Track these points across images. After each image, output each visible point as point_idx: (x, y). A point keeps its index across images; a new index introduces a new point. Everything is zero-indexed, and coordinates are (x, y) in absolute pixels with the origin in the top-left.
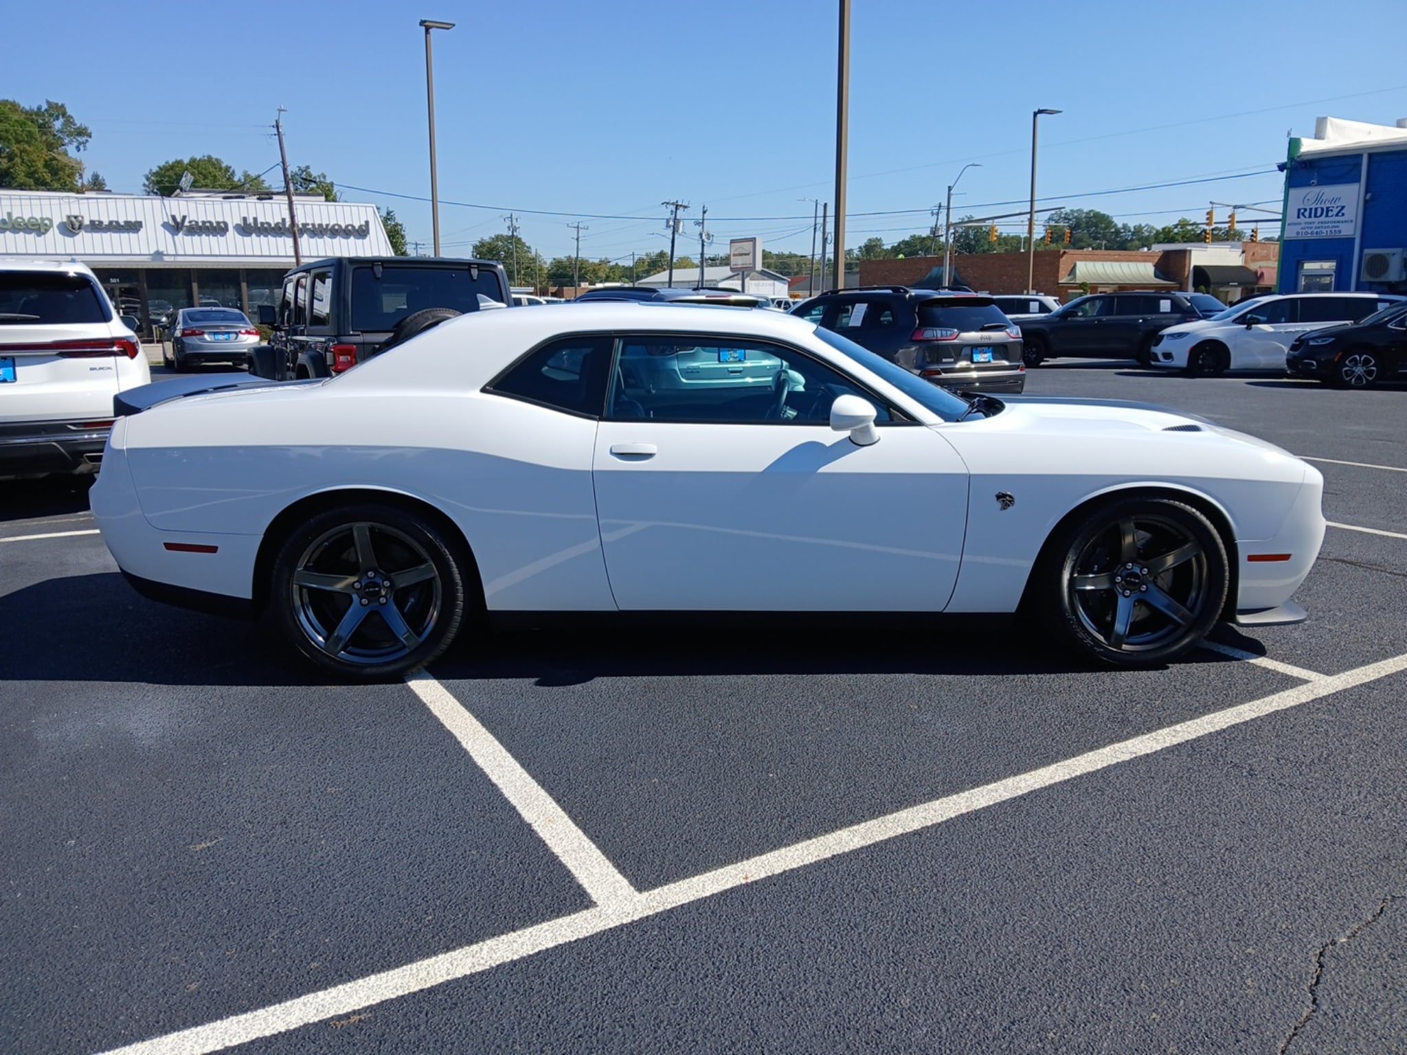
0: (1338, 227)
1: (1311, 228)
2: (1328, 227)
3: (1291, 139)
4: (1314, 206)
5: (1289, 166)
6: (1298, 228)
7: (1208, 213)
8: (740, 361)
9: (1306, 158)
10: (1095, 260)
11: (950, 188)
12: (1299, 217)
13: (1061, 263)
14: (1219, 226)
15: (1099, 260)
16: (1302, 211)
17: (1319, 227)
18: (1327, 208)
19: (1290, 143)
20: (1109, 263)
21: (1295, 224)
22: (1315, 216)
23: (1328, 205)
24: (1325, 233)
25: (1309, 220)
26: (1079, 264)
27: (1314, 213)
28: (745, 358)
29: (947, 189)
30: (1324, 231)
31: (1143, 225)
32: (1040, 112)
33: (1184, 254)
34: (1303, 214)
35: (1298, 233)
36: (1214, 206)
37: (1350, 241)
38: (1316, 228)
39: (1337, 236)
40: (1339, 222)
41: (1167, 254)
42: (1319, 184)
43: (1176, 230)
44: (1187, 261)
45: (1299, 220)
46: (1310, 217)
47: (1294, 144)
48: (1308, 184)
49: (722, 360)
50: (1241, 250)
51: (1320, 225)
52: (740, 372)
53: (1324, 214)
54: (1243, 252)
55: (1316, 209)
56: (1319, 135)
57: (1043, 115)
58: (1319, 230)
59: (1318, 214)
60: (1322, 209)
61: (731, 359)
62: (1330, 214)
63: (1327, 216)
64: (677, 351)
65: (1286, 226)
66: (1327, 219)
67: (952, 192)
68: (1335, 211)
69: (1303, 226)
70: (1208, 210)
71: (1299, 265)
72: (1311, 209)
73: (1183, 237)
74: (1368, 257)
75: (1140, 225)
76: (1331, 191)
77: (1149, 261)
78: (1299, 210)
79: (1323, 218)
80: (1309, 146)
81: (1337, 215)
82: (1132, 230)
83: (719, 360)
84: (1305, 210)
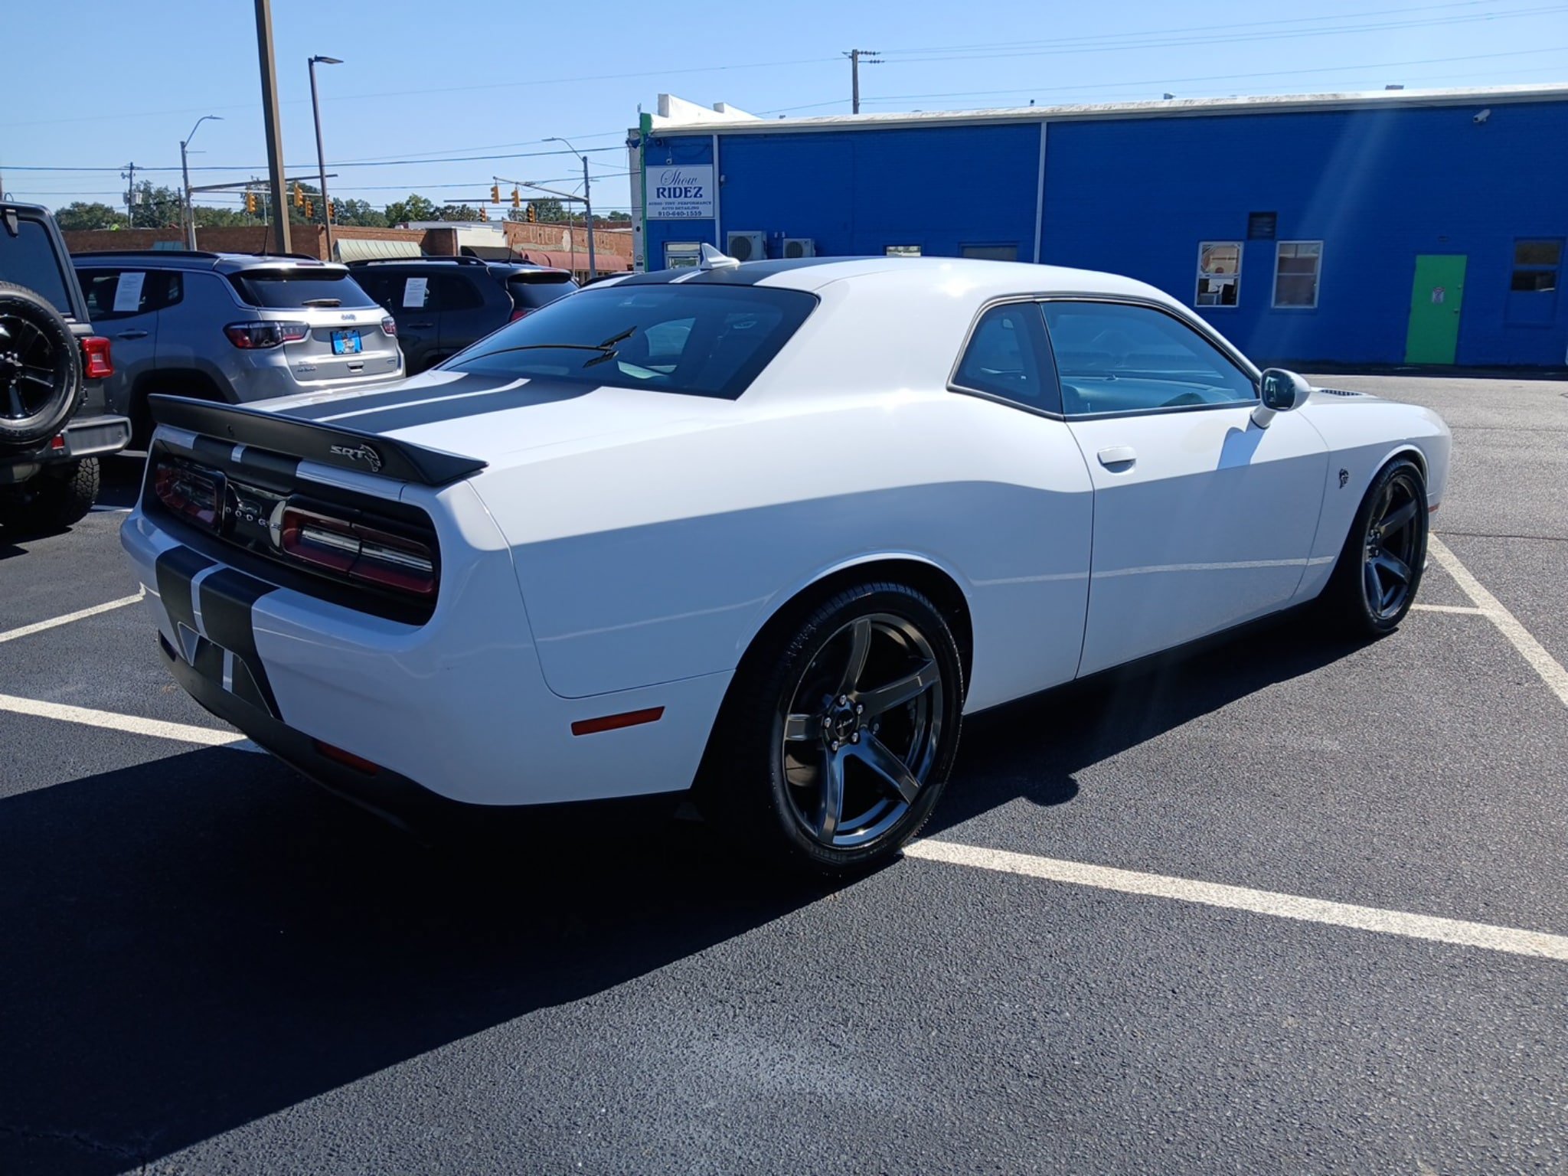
0: (698, 208)
1: (672, 208)
2: (688, 208)
3: (642, 114)
4: (672, 186)
5: (642, 142)
6: (659, 208)
7: (492, 190)
8: (357, 352)
9: (659, 135)
10: (357, 238)
11: (183, 145)
12: (659, 197)
13: (320, 240)
14: (452, 204)
15: (361, 238)
16: (661, 190)
17: (679, 208)
18: (685, 188)
19: (641, 118)
20: (373, 242)
21: (655, 204)
22: (675, 196)
23: (686, 186)
24: (687, 214)
25: (670, 200)
26: (340, 241)
27: (673, 192)
28: (361, 348)
29: (180, 145)
30: (685, 211)
31: (356, 201)
32: (318, 59)
33: (449, 233)
34: (662, 193)
35: (660, 213)
36: (498, 182)
37: (711, 222)
38: (676, 208)
39: (698, 218)
40: (698, 203)
41: (431, 232)
42: (674, 163)
43: (408, 208)
44: (454, 241)
45: (658, 200)
46: (670, 197)
47: (645, 119)
48: (664, 163)
49: (337, 350)
50: (502, 231)
51: (680, 205)
52: (361, 367)
53: (683, 195)
54: (505, 233)
55: (675, 189)
56: (663, 112)
57: (320, 63)
58: (680, 211)
59: (677, 195)
60: (680, 189)
61: (347, 350)
62: (689, 194)
63: (686, 196)
64: (283, 341)
65: (647, 206)
66: (687, 200)
67: (186, 149)
68: (693, 192)
69: (664, 205)
70: (493, 186)
71: (664, 245)
72: (670, 189)
73: (416, 216)
74: (732, 239)
75: (352, 200)
76: (687, 172)
77: (414, 240)
78: (658, 189)
79: (682, 199)
80: (658, 123)
81: (695, 196)
82: (345, 204)
83: (334, 352)
84: (664, 189)
